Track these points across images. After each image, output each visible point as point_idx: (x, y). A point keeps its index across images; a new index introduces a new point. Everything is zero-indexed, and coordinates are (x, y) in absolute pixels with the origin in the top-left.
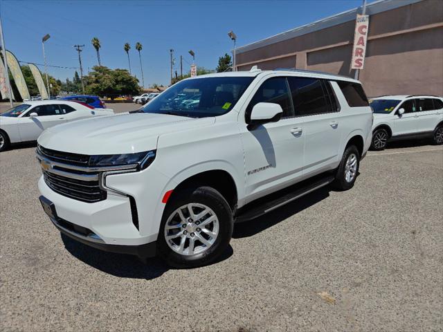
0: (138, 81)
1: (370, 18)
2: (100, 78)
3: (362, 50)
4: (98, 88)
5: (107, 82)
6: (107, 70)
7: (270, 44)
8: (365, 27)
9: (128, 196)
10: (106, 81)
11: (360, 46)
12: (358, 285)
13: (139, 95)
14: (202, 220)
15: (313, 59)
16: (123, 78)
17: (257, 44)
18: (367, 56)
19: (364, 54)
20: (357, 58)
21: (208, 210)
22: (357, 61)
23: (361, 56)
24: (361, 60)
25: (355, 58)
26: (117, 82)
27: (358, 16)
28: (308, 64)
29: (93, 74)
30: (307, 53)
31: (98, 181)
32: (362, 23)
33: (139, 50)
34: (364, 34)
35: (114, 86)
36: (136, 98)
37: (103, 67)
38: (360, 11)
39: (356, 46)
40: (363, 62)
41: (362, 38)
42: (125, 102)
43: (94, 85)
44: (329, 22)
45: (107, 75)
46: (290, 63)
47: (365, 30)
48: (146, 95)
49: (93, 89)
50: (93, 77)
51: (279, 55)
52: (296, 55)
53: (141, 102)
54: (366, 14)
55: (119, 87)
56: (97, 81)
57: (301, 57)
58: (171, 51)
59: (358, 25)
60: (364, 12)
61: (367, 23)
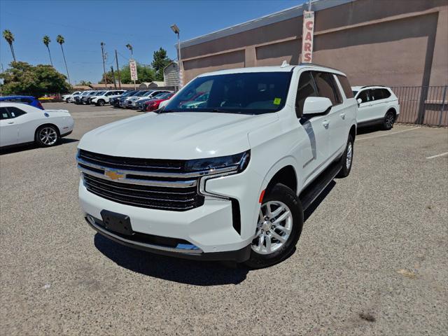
0: (66, 77)
1: (316, 14)
2: (20, 75)
3: (310, 45)
4: (18, 86)
5: (29, 79)
6: (28, 66)
7: (216, 38)
8: (311, 23)
9: (230, 199)
10: (27, 78)
11: (308, 41)
12: (423, 259)
13: (70, 93)
14: (277, 217)
15: (262, 54)
16: (48, 75)
17: (203, 39)
18: (314, 50)
19: (311, 48)
20: (306, 52)
21: (283, 206)
22: (306, 55)
23: (310, 50)
24: (310, 54)
25: (304, 52)
26: (41, 79)
27: (305, 12)
28: (257, 59)
29: (11, 71)
30: (256, 48)
31: (196, 187)
32: (309, 19)
33: (61, 43)
34: (311, 29)
35: (38, 83)
36: (66, 96)
37: (22, 64)
38: (305, 8)
39: (304, 42)
40: (311, 56)
41: (309, 34)
42: (53, 101)
43: (13, 84)
44: (277, 17)
45: (28, 72)
46: (239, 58)
47: (312, 26)
48: (78, 93)
49: (12, 88)
50: (11, 74)
51: (227, 49)
52: (244, 50)
53: (74, 100)
54: (312, 10)
55: (43, 85)
56: (16, 79)
57: (250, 51)
58: (102, 44)
59: (306, 21)
60: (310, 8)
61: (312, 19)
